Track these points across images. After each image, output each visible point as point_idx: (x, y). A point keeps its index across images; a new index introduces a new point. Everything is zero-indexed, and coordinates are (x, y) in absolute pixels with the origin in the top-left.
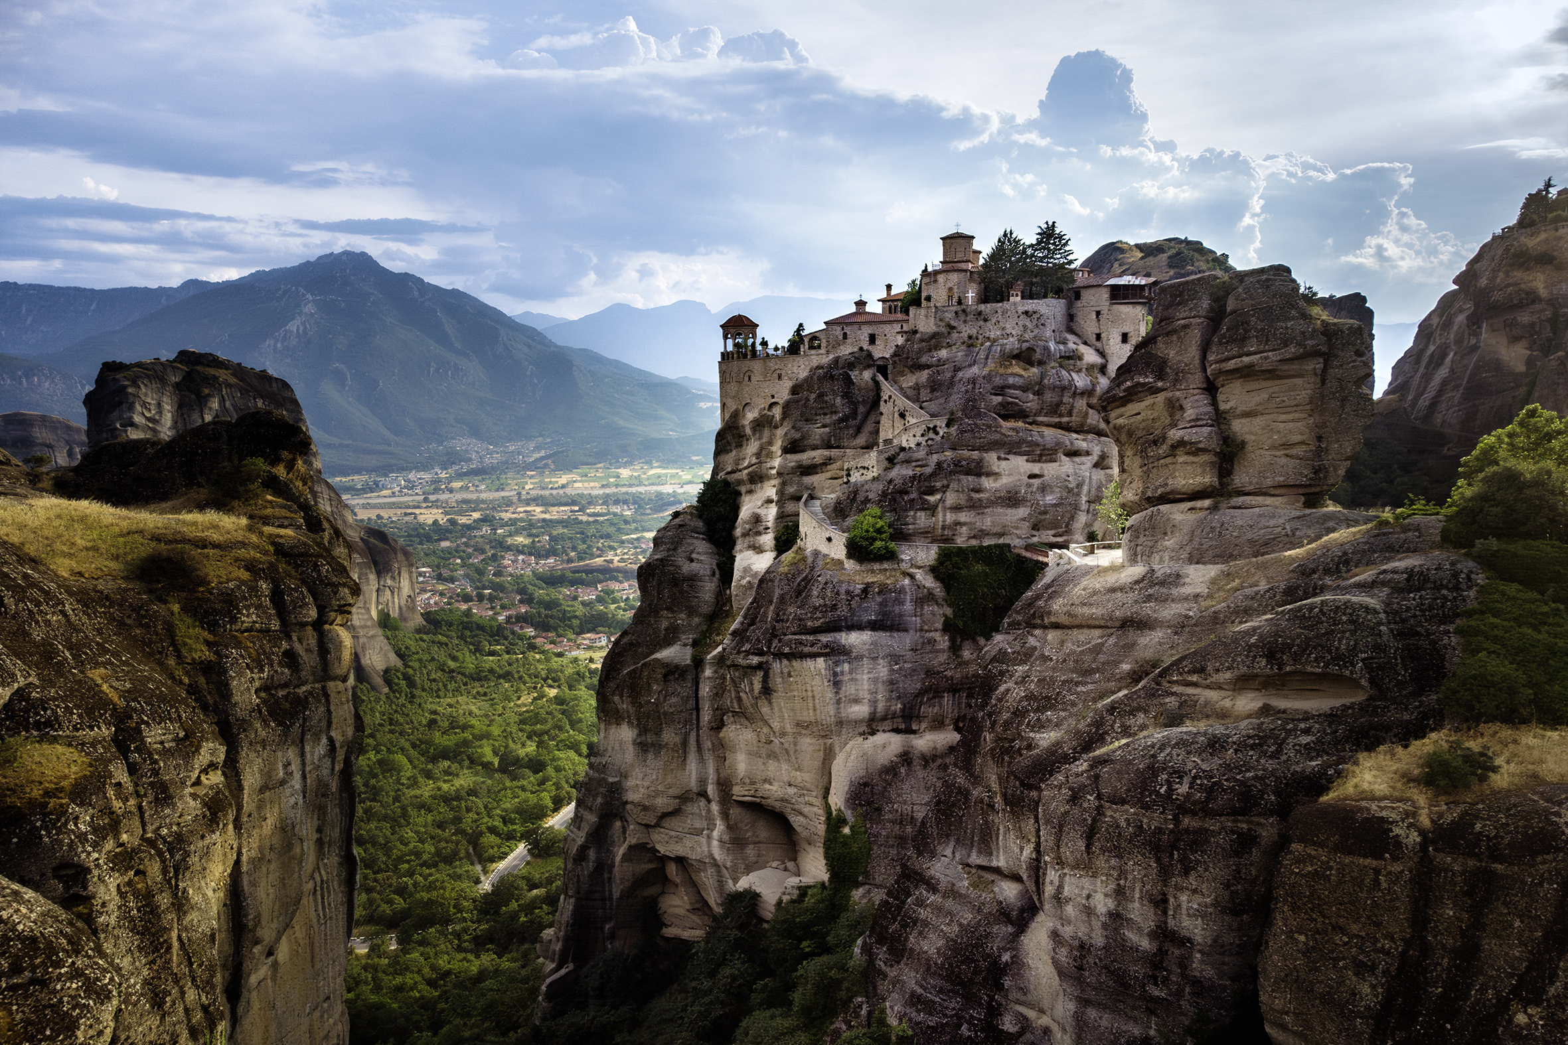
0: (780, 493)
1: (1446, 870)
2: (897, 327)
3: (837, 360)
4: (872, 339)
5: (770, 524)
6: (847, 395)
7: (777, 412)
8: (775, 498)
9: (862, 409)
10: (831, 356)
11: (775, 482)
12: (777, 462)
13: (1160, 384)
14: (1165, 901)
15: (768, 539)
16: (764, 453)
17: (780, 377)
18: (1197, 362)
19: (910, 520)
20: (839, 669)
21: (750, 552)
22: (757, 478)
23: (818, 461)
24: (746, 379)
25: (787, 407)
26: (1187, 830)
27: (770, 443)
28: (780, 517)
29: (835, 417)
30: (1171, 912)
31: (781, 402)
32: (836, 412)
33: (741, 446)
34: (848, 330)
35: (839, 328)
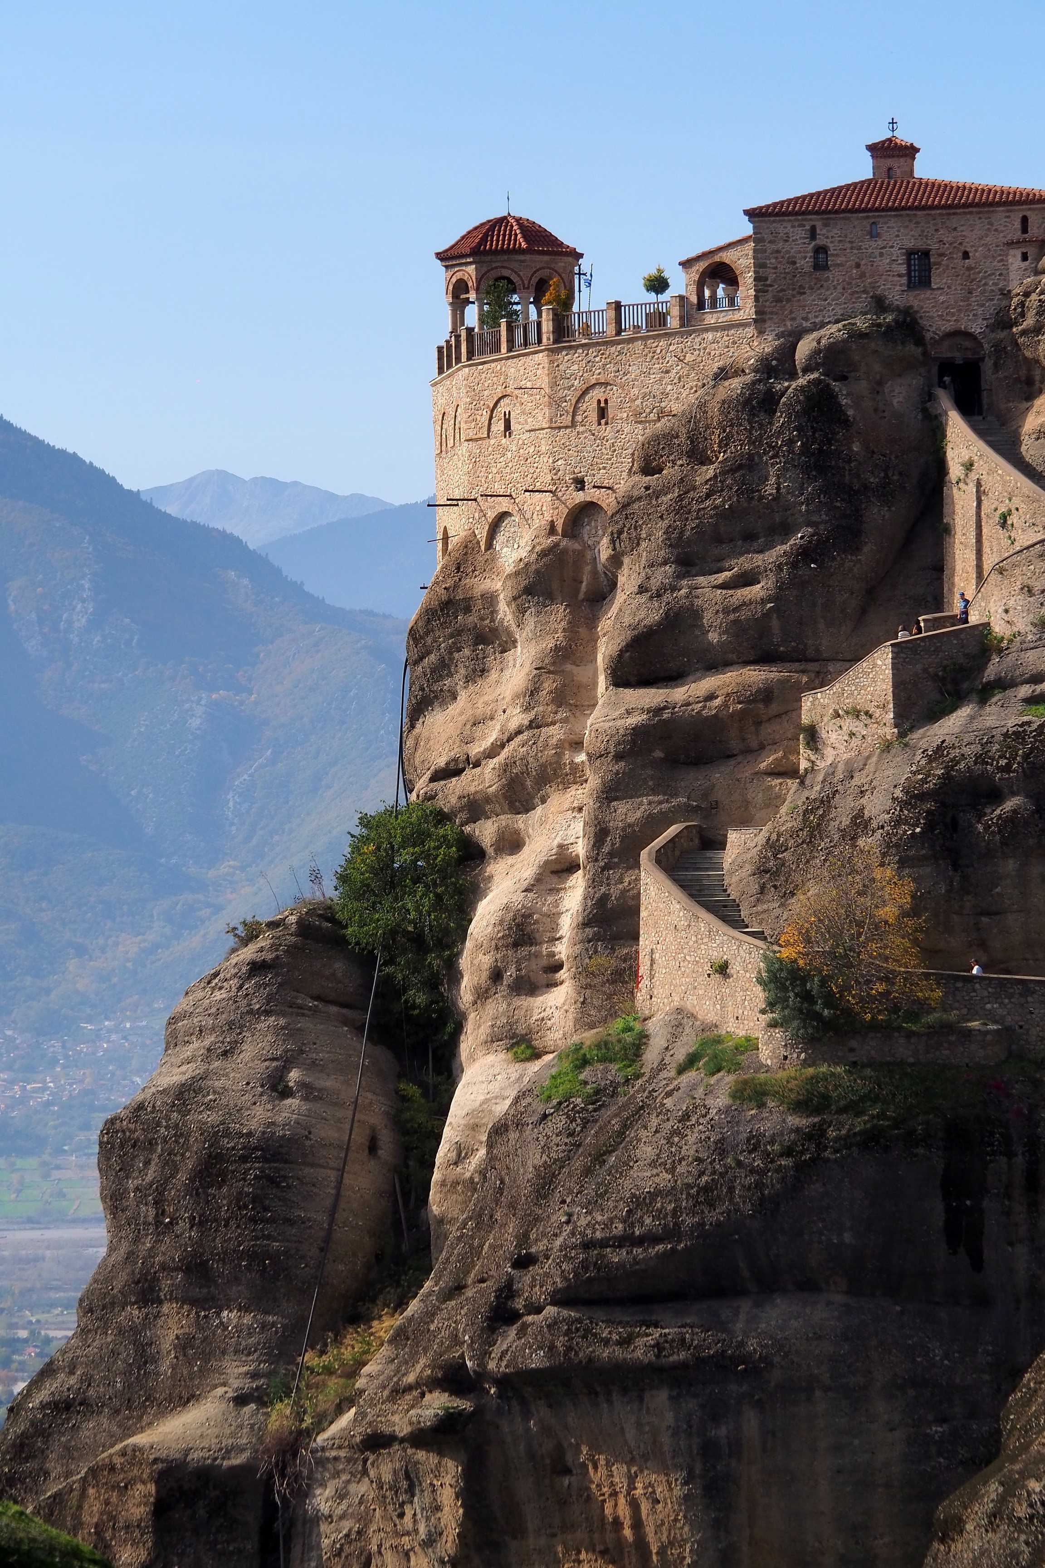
0: (597, 827)
4: (919, 268)
5: (563, 950)
7: (595, 539)
8: (581, 849)
10: (772, 331)
11: (583, 791)
12: (589, 721)
15: (557, 1006)
17: (602, 413)
24: (498, 426)
25: (623, 517)
27: (571, 653)
28: (593, 918)
29: (782, 545)
31: (608, 501)
32: (785, 530)
33: (483, 672)
34: (829, 236)
35: (799, 234)
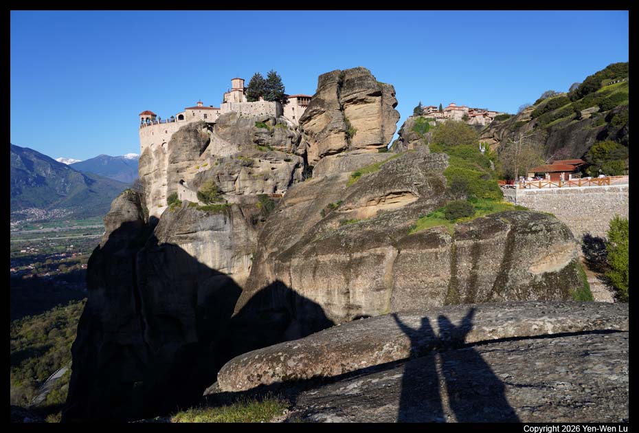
0: (169, 180)
1: (462, 247)
2: (216, 111)
3: (191, 124)
4: (205, 116)
5: (165, 194)
6: (196, 137)
7: (166, 146)
8: (166, 183)
9: (203, 144)
10: (189, 122)
11: (166, 176)
12: (166, 168)
13: (322, 109)
14: (348, 292)
15: (164, 201)
16: (161, 164)
17: (166, 132)
18: (336, 99)
19: (225, 185)
20: (198, 248)
21: (157, 207)
22: (158, 176)
23: (185, 166)
25: (170, 144)
26: (355, 259)
27: (163, 160)
28: (169, 191)
29: (191, 147)
30: (351, 297)
31: (167, 142)
32: (191, 145)
33: (150, 163)
35: (191, 111)
